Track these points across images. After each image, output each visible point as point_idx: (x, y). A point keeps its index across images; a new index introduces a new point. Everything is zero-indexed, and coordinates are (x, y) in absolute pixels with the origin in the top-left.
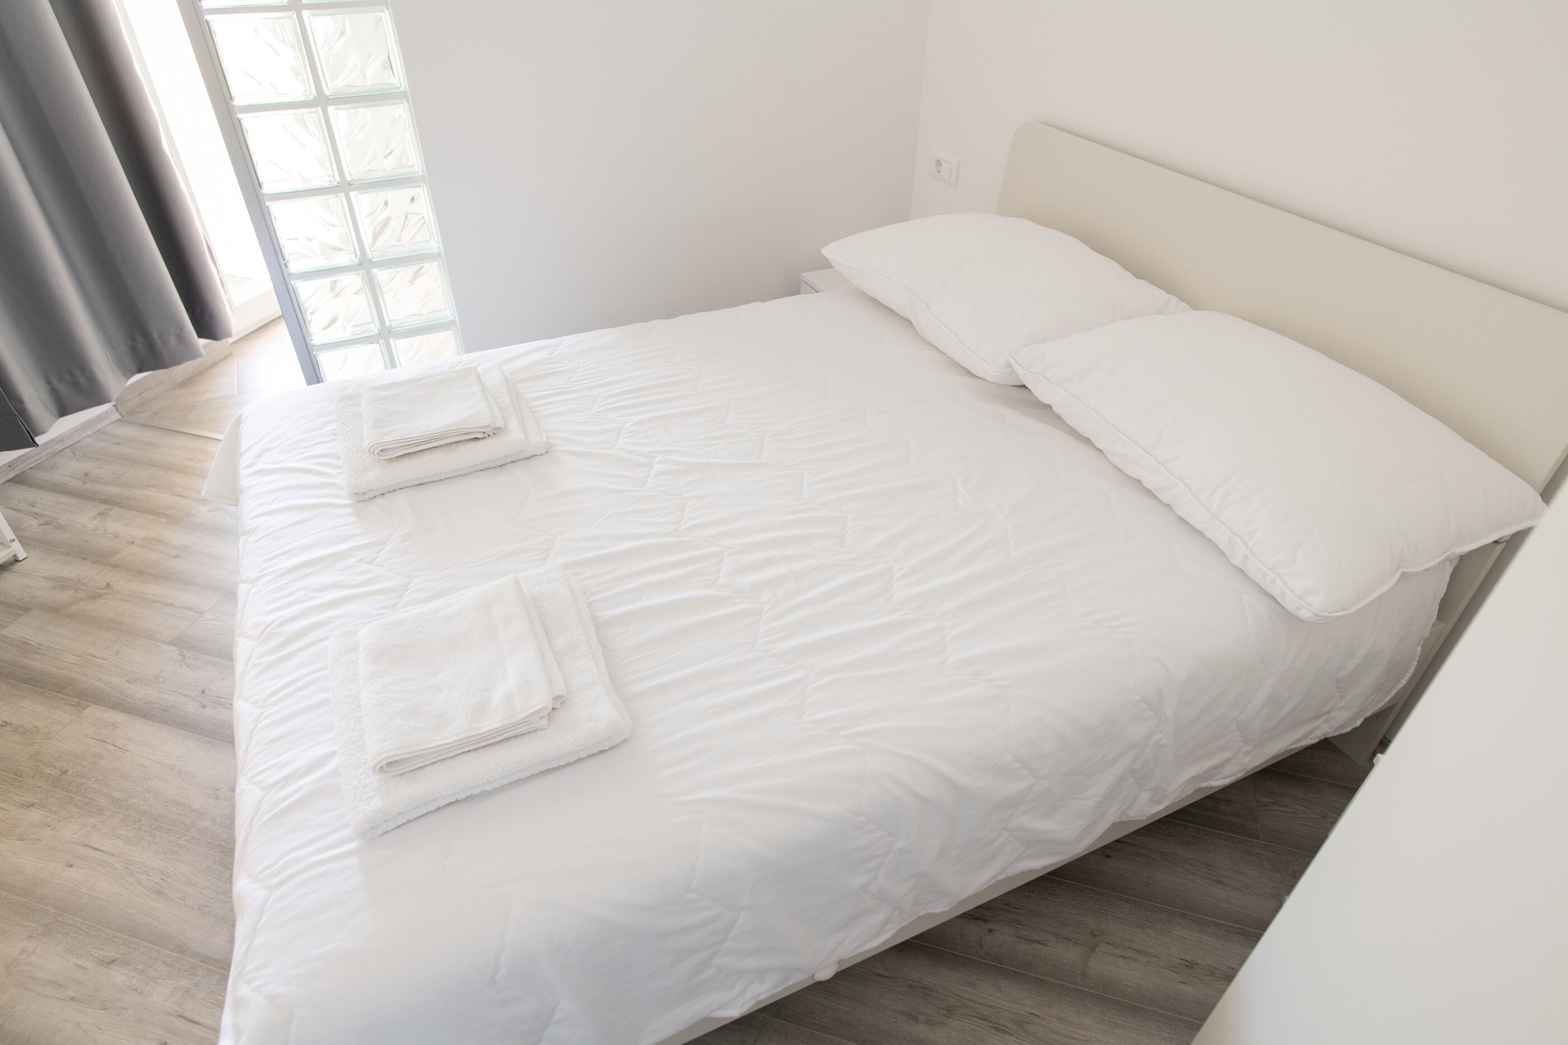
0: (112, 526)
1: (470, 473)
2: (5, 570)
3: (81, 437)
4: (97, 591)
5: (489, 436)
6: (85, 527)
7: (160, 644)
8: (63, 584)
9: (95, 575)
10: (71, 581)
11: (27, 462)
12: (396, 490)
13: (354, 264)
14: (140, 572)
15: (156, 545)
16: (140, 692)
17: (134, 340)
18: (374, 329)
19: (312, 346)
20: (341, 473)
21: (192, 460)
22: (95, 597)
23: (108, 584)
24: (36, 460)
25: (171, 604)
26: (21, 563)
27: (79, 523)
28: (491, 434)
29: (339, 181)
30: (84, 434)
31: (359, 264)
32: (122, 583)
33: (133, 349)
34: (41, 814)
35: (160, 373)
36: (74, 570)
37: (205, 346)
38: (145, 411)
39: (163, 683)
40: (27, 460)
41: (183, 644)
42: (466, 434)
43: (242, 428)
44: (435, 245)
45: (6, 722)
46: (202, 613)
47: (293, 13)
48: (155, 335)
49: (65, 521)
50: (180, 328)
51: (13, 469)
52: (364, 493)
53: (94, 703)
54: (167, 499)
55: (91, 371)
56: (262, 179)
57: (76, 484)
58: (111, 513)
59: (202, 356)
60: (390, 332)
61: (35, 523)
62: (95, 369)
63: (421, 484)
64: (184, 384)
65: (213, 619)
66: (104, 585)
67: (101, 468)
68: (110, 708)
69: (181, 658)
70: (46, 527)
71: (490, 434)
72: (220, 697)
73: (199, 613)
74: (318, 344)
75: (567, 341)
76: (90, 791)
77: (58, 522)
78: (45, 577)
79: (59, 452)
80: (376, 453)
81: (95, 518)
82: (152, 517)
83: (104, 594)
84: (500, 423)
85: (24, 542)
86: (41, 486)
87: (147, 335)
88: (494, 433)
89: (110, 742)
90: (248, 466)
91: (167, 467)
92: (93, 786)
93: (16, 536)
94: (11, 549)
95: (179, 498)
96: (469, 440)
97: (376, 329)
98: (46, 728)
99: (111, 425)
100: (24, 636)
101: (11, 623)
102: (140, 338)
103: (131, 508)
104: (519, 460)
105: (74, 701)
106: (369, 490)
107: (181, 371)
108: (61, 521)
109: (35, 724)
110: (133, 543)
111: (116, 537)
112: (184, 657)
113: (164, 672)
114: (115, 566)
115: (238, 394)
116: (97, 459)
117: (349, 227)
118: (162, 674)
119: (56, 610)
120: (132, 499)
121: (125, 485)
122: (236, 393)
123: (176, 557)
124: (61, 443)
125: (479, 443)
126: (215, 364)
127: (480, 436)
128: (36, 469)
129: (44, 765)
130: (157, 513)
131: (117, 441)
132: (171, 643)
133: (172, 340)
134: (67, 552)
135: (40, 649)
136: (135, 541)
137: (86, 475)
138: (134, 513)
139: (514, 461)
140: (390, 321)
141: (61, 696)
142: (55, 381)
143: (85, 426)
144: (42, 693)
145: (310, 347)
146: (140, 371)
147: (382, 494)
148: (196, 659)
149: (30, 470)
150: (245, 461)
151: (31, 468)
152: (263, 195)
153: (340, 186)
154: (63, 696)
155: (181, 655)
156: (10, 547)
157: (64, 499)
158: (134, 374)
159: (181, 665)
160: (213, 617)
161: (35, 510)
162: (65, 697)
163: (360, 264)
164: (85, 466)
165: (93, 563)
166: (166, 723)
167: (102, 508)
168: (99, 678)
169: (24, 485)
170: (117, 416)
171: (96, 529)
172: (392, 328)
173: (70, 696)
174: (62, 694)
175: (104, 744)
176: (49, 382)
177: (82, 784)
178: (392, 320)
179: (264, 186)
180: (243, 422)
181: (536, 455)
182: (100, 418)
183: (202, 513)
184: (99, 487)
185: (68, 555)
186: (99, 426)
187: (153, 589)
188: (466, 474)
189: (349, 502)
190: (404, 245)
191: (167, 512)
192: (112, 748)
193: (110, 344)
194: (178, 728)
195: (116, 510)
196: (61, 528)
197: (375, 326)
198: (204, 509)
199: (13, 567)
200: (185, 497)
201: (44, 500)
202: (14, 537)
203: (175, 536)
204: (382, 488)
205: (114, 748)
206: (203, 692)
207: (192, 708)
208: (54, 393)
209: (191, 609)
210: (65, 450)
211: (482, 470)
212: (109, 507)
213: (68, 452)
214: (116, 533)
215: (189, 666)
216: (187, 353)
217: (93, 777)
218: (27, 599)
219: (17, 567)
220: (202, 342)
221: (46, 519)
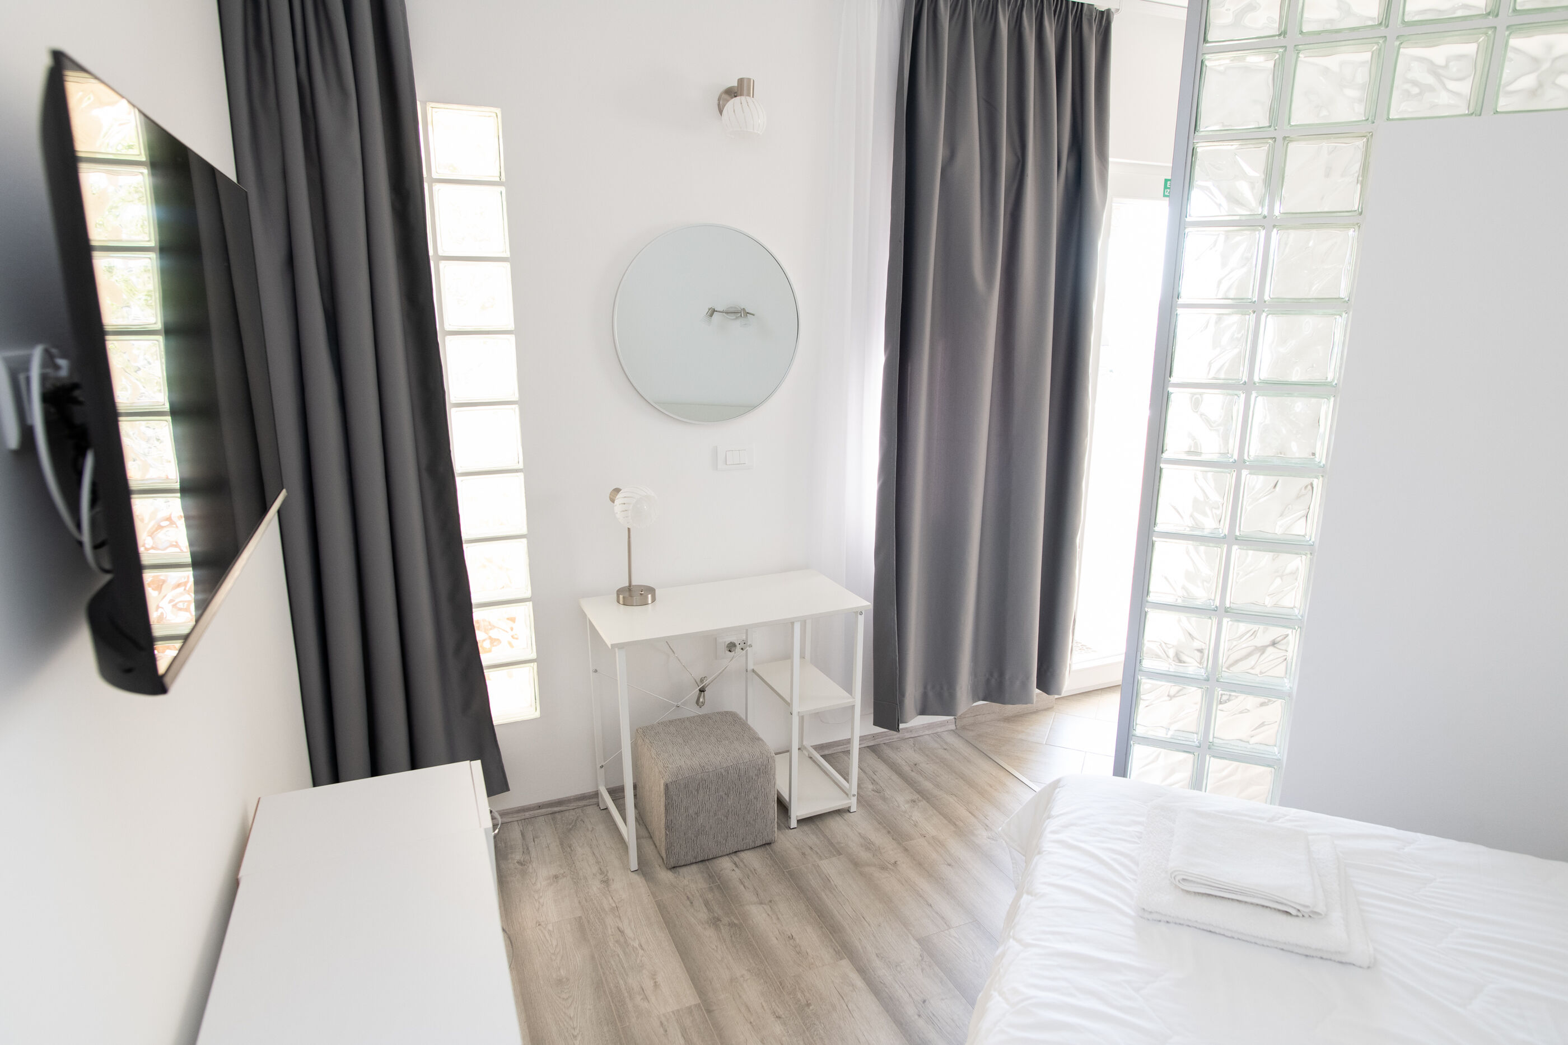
0: (917, 815)
1: (1268, 946)
2: (840, 815)
3: (923, 734)
4: (887, 864)
5: (1303, 916)
6: (899, 806)
7: (910, 936)
8: (868, 845)
9: (891, 851)
10: (874, 845)
11: (885, 738)
12: (1182, 925)
13: (1201, 678)
14: (921, 865)
15: (940, 847)
16: (882, 972)
17: (991, 674)
18: (1195, 740)
19: (1133, 735)
20: (1135, 880)
21: (991, 787)
22: (883, 868)
23: (895, 862)
24: (890, 739)
25: (931, 905)
26: (850, 814)
27: (897, 801)
28: (1306, 915)
29: (1218, 605)
30: (927, 732)
31: (1205, 680)
32: (906, 867)
33: (988, 681)
34: (781, 1030)
35: (996, 706)
36: (880, 839)
37: (1037, 695)
38: (972, 730)
39: (900, 972)
40: (885, 737)
41: (926, 945)
42: (1277, 902)
43: (1058, 793)
44: (1288, 684)
45: (792, 936)
46: (949, 927)
47: (1234, 471)
48: (1007, 676)
49: (889, 795)
50: (1028, 677)
51: (875, 739)
52: (1151, 912)
53: (849, 960)
54: (962, 811)
55: (955, 690)
56: (1151, 589)
57: (906, 768)
58: (920, 804)
59: (1032, 703)
60: (1209, 748)
61: (870, 787)
62: (958, 688)
63: (1210, 931)
64: (1008, 719)
65: (955, 937)
66: (893, 861)
67: (927, 764)
68: (857, 970)
69: (920, 958)
70: (876, 794)
71: (1304, 914)
72: (934, 1015)
73: (948, 926)
74: (1138, 735)
75: (1422, 842)
76: (817, 1034)
77: (884, 794)
78: (859, 834)
79: (906, 739)
80: (1177, 879)
81: (908, 802)
82: (946, 822)
83: (890, 869)
84: (1320, 908)
85: (861, 799)
86: (885, 761)
87: (1002, 674)
88: (1310, 916)
89: (846, 1001)
90: (1053, 832)
91: (971, 784)
92: (821, 1031)
93: (858, 793)
94: (850, 801)
95: (970, 815)
96: (1279, 910)
97: (1197, 740)
98: (813, 958)
99: (946, 732)
100: (830, 874)
101: (826, 858)
102: (996, 675)
103: (934, 806)
104: (1330, 960)
105: (837, 948)
106: (1157, 912)
107: (1010, 709)
108: (886, 794)
109: (808, 951)
110: (925, 837)
111: (915, 825)
112: (922, 960)
113: (904, 963)
114: (906, 850)
115: (1046, 744)
116: (927, 756)
117: (1209, 646)
118: (901, 964)
119: (856, 863)
120: (937, 799)
121: (937, 786)
122: (1044, 743)
123: (950, 865)
124: (910, 733)
125: (1289, 918)
126: (1036, 712)
127: (1293, 912)
128: (887, 745)
129: (799, 989)
130: (950, 820)
131: (945, 747)
132: (918, 940)
133: (1018, 683)
134: (881, 820)
135: (834, 889)
136: (927, 836)
137: (915, 765)
138: (935, 811)
139: (1324, 957)
140: (1214, 737)
141: (831, 937)
142: (929, 687)
143: (930, 726)
144: (822, 927)
145: (1130, 735)
146: (983, 700)
147: (1168, 922)
148: (930, 966)
149: (883, 745)
150: (1051, 825)
151: (884, 743)
152: (1147, 602)
153: (1216, 611)
154: (833, 939)
155: (921, 956)
156: (850, 799)
157: (895, 777)
158: (979, 700)
159: (917, 965)
160: (957, 936)
161: (875, 777)
162: (833, 940)
163: (1207, 680)
164: (917, 758)
165: (893, 839)
166: (888, 1011)
167: (916, 796)
168: (860, 939)
169: (876, 755)
170: (953, 727)
171: (905, 812)
172: (1213, 745)
173: (837, 942)
174: (833, 936)
175: (841, 999)
176: (925, 687)
177: (815, 1024)
178: (1216, 738)
179: (1151, 594)
180: (1059, 788)
181: (1354, 965)
182: (942, 724)
183: (982, 836)
184: (920, 779)
185: (880, 823)
186: (939, 730)
187: (924, 885)
188: (1263, 945)
189: (1132, 913)
190: (1257, 675)
191: (957, 823)
192: (844, 1005)
193: (974, 673)
194: (894, 1022)
195: (924, 803)
196: (884, 799)
197: (1197, 737)
198: (985, 834)
199: (845, 814)
200: (975, 816)
201: (883, 771)
202: (856, 794)
203: (955, 847)
204: (1170, 916)
205: (846, 1008)
206: (924, 1002)
207: (911, 1011)
208: (925, 696)
209: (943, 918)
210: (910, 739)
211: (1282, 949)
212: (920, 798)
213: (911, 741)
214: (917, 822)
215: (923, 970)
216: (1023, 698)
217: (823, 1024)
218: (842, 845)
219: (847, 816)
220: (1038, 691)
221: (878, 787)
